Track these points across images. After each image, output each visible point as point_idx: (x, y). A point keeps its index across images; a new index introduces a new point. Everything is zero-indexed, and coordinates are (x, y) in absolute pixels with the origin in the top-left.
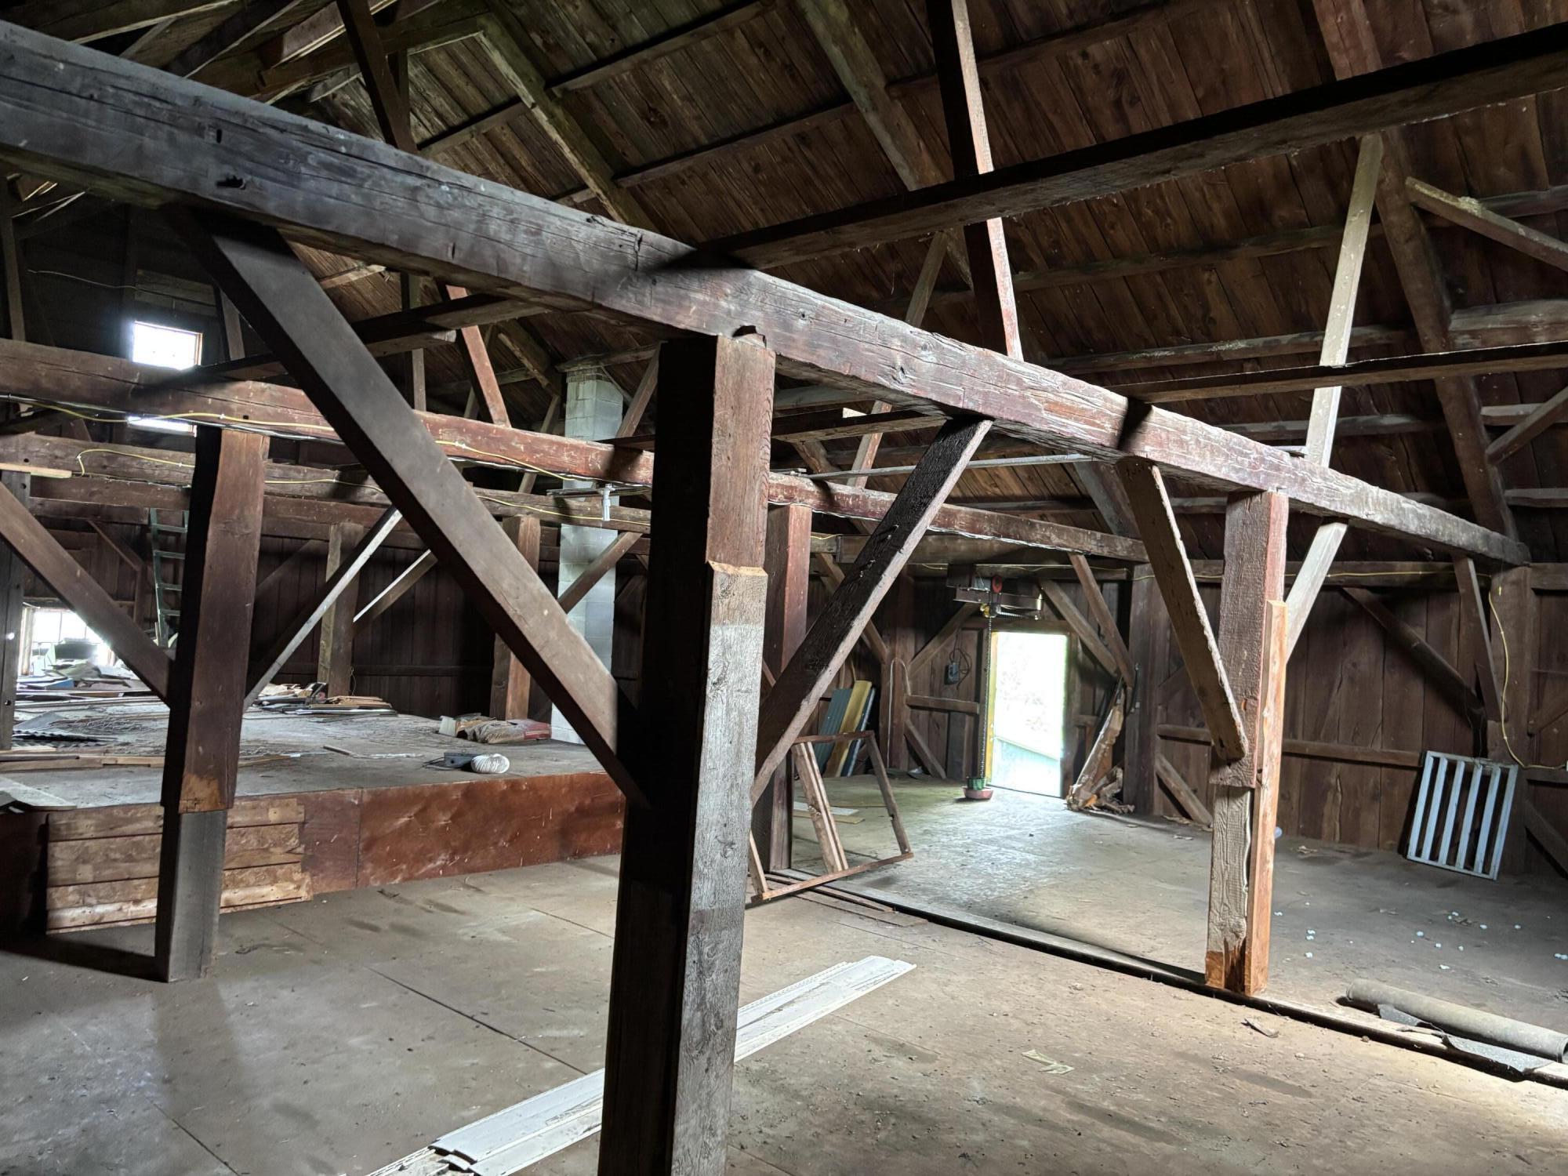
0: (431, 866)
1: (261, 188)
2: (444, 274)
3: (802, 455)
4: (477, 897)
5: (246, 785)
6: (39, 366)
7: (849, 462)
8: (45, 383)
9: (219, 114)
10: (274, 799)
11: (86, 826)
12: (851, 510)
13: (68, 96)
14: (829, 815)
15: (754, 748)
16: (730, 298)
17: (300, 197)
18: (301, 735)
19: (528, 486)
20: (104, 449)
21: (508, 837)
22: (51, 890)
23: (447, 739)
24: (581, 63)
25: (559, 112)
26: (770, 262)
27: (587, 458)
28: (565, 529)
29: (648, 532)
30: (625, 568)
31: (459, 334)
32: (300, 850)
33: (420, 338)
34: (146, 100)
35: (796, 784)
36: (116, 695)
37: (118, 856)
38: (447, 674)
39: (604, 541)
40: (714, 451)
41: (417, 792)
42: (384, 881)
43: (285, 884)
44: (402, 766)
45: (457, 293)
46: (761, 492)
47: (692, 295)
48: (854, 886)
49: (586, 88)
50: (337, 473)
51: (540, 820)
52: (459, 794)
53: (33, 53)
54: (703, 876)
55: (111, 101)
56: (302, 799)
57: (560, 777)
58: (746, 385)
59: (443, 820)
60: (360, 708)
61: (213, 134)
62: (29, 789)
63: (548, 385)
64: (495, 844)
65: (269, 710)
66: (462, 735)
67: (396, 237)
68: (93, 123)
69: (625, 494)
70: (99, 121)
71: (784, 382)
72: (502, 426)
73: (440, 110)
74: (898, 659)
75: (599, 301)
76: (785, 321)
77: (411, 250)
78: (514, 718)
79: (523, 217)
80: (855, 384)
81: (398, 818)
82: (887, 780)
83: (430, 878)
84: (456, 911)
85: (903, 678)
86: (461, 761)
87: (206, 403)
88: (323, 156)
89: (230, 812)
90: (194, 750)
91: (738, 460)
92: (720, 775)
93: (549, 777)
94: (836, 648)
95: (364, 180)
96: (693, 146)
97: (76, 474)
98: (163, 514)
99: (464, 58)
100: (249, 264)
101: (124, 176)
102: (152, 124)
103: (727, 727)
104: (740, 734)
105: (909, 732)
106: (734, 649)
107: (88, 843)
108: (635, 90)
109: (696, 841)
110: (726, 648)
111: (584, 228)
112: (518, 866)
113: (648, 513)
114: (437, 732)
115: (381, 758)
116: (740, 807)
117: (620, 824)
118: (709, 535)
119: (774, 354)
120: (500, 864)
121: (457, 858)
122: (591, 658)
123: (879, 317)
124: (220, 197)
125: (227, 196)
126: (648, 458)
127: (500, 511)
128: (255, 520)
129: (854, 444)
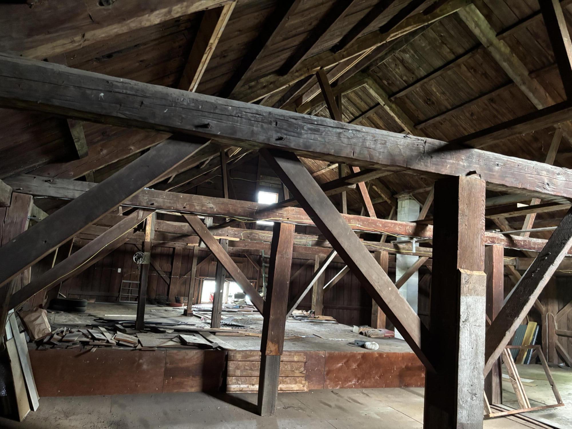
0: (350, 383)
1: (289, 139)
2: (350, 162)
3: (498, 225)
4: (367, 398)
5: (287, 346)
6: (229, 206)
7: (520, 227)
8: (231, 211)
9: (276, 116)
10: (296, 352)
11: (239, 357)
12: (523, 246)
13: (231, 117)
14: (521, 382)
15: (484, 352)
16: (464, 161)
17: (301, 141)
18: (305, 329)
19: (383, 240)
20: (249, 231)
21: (379, 375)
22: (228, 378)
23: (355, 335)
24: (401, 87)
25: (394, 106)
26: (481, 144)
27: (406, 229)
28: (398, 255)
29: (431, 256)
30: (422, 271)
31: (357, 186)
32: (304, 372)
33: (343, 188)
34: (254, 115)
35: (503, 366)
36: (251, 311)
37: (248, 368)
38: (355, 309)
39: (413, 260)
40: (459, 222)
41: (345, 354)
42: (333, 387)
43: (299, 384)
44: (340, 344)
45: (357, 170)
46: (482, 239)
47: (448, 161)
48: (534, 416)
49: (403, 96)
50: (317, 237)
51: (391, 370)
52: (360, 357)
53: (222, 105)
54: (462, 408)
55: (244, 117)
56: (305, 354)
57: (398, 353)
58: (472, 194)
59: (354, 366)
60: (326, 320)
61: (275, 123)
62: (223, 342)
63: (391, 203)
64: (374, 378)
65: (296, 319)
66: (361, 333)
67: (333, 151)
68: (238, 124)
69: (421, 242)
70: (240, 123)
71: (490, 194)
72: (373, 218)
73: (352, 112)
74: (550, 313)
75: (409, 167)
76: (489, 168)
77: (339, 155)
78: (380, 328)
79: (379, 138)
80: (524, 192)
81: (338, 364)
82: (548, 368)
83: (350, 388)
84: (359, 403)
85: (553, 321)
86: (361, 344)
87: (276, 215)
88: (310, 126)
89: (281, 356)
90: (270, 333)
91: (470, 226)
92: (468, 363)
93: (394, 353)
94: (522, 308)
95: (322, 132)
96: (445, 110)
97: (241, 239)
98: (266, 252)
99: (360, 93)
100: (285, 165)
101: (248, 140)
102: (256, 122)
103: (470, 341)
104: (477, 345)
105: (558, 346)
106: (472, 307)
107: (239, 363)
108: (422, 94)
109: (458, 391)
110: (468, 307)
111: (403, 140)
112: (383, 387)
113: (431, 249)
114: (352, 331)
115: (332, 340)
116: (479, 378)
117: (423, 375)
118: (458, 257)
119: (485, 181)
120: (375, 386)
121: (360, 381)
122: (409, 308)
123: (535, 163)
124: (277, 144)
125: (279, 144)
126: (430, 228)
127: (373, 249)
128: (290, 254)
129: (522, 219)
